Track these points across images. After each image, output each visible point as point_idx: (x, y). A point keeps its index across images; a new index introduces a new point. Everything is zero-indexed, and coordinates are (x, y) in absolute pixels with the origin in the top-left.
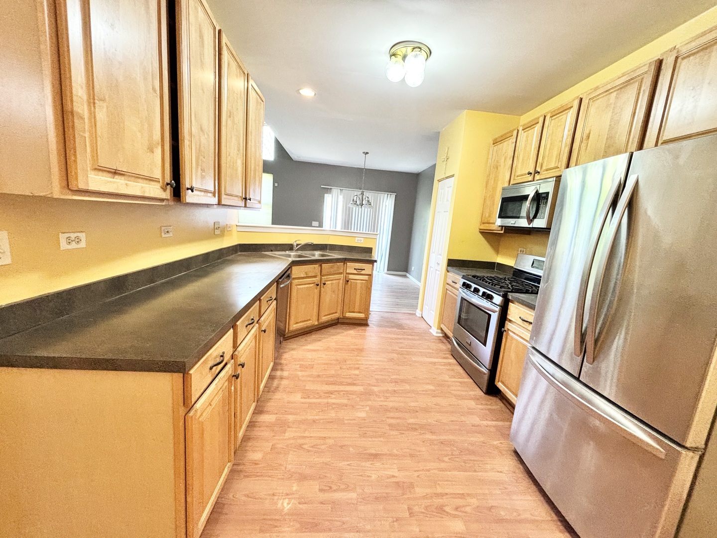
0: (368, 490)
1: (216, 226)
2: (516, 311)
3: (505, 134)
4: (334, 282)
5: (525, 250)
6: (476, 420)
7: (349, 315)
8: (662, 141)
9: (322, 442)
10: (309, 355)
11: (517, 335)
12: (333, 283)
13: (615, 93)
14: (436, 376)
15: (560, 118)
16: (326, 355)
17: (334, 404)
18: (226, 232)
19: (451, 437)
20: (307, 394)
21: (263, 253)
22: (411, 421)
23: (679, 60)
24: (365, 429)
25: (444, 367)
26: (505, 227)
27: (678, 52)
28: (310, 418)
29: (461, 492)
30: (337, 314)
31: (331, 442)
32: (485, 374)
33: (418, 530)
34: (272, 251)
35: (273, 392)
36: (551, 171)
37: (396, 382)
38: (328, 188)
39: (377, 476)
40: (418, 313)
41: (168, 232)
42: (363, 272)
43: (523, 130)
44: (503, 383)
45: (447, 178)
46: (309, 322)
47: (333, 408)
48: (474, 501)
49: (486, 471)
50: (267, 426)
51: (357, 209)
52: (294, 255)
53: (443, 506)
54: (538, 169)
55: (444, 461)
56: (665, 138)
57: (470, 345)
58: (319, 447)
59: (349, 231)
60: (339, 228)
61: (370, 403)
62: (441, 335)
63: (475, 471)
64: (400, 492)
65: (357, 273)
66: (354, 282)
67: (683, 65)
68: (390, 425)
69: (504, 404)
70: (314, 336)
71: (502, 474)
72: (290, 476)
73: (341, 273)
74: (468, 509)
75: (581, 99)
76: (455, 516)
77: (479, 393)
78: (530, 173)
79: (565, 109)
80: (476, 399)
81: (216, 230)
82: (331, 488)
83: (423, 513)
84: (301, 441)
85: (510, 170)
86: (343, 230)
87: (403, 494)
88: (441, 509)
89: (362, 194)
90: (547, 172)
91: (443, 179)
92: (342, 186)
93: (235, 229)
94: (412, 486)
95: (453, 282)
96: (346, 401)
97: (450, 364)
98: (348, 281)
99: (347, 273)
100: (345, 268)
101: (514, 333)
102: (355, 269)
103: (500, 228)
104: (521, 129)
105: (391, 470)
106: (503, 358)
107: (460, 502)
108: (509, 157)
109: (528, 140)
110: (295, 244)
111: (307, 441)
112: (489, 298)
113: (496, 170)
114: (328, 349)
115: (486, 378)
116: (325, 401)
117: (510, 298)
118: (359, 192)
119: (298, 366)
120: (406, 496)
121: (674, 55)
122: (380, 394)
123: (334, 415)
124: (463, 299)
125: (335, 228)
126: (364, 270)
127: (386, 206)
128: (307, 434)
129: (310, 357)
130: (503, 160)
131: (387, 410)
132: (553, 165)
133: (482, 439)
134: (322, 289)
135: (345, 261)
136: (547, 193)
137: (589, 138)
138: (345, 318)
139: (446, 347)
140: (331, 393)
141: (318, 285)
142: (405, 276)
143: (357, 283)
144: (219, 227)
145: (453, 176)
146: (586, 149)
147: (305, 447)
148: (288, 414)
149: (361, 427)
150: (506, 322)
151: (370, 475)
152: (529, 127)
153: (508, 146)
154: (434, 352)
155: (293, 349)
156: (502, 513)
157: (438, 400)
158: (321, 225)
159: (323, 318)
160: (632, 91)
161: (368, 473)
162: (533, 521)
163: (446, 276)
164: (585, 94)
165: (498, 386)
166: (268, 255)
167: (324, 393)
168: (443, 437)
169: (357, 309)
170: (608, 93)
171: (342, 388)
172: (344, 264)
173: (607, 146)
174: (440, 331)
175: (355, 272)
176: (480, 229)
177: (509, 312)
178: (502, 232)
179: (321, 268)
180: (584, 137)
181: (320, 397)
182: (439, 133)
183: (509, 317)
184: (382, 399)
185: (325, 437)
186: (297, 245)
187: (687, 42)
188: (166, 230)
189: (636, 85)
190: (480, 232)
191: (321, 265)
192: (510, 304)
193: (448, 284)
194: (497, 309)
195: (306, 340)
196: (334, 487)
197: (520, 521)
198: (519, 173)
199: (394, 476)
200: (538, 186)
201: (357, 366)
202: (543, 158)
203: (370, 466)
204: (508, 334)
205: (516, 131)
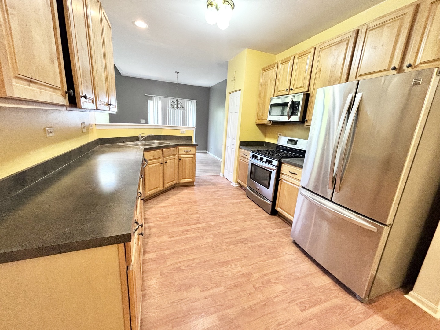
0: (229, 283)
1: (83, 126)
2: (286, 168)
3: (270, 66)
4: (172, 160)
5: (281, 134)
6: (270, 230)
7: (182, 181)
8: (359, 75)
9: (192, 262)
10: (164, 210)
11: (288, 181)
12: (171, 162)
13: (334, 46)
14: (243, 210)
15: (304, 58)
16: (174, 208)
17: (190, 237)
18: (89, 129)
19: (261, 242)
20: (171, 235)
21: (117, 144)
22: (239, 238)
23: (368, 31)
24: (215, 248)
25: (245, 204)
26: (272, 121)
27: (367, 26)
28: (178, 249)
29: (275, 270)
30: (175, 181)
31: (197, 261)
32: (270, 204)
33: (262, 296)
34: (123, 142)
35: (148, 238)
36: (299, 89)
37: (222, 217)
38: (150, 96)
39: (231, 274)
40: (221, 175)
41: (51, 132)
42: (190, 153)
43: (281, 63)
44: (280, 207)
45: (236, 91)
46: (158, 188)
47: (191, 240)
48: (283, 273)
49: (284, 256)
50: (153, 261)
51: (174, 110)
52: (141, 144)
53: (270, 280)
54: (292, 87)
55: (262, 256)
56: (360, 73)
57: (259, 190)
58: (191, 266)
59: (168, 125)
60: (160, 123)
61: (212, 232)
62: (238, 186)
63: (279, 257)
64: (246, 279)
65: (186, 153)
66: (184, 160)
67: (370, 34)
68: (228, 243)
69: (280, 218)
70: (162, 197)
71: (291, 255)
72: (179, 288)
73: (175, 155)
74: (282, 278)
75: (315, 48)
76: (278, 283)
77: (268, 215)
78: (287, 90)
79: (306, 53)
80: (267, 218)
81: (83, 129)
82: (207, 288)
83: (262, 286)
84: (179, 265)
85: (274, 88)
86: (163, 125)
87: (248, 279)
88: (269, 282)
89: (177, 100)
90: (297, 89)
91: (233, 92)
92: (159, 94)
93: (95, 127)
94: (251, 274)
95: (244, 155)
96: (197, 234)
97: (247, 202)
98: (180, 159)
99: (179, 154)
100: (178, 151)
101: (286, 180)
102: (184, 151)
103: (269, 122)
104: (280, 63)
105: (237, 268)
106: (279, 195)
107: (277, 275)
108: (273, 79)
109: (284, 70)
110: (140, 136)
111: (182, 264)
112: (270, 162)
113: (265, 87)
114: (174, 204)
115: (270, 206)
116: (185, 236)
117: (282, 161)
118: (175, 99)
119: (159, 218)
120: (250, 280)
121: (365, 28)
122: (216, 226)
123: (193, 244)
124: (252, 164)
125: (158, 124)
126: (190, 151)
127: (190, 108)
128: (180, 260)
129: (164, 211)
130: (269, 81)
131: (224, 235)
132: (300, 86)
133: (277, 240)
134: (164, 165)
135: (177, 146)
136: (299, 102)
137: (321, 70)
138: (180, 183)
139: (242, 192)
140: (187, 231)
141: (162, 164)
142: (206, 153)
143: (186, 160)
144: (85, 127)
145: (240, 90)
146: (319, 77)
147: (182, 268)
148: (163, 250)
149: (212, 248)
150: (281, 175)
151: (226, 274)
152: (285, 62)
153: (272, 73)
154: (237, 196)
155: (151, 208)
156: (298, 274)
157: (248, 223)
158: (147, 122)
159: (167, 185)
160: (343, 47)
161: (225, 273)
162: (312, 274)
163: (239, 152)
164: (317, 46)
165: (277, 210)
166: (122, 145)
167: (182, 232)
168: (258, 243)
169: (187, 176)
170: (330, 46)
171: (192, 227)
172: (177, 148)
173: (331, 76)
174: (237, 184)
175: (185, 153)
176: (257, 123)
177: (282, 169)
178: (271, 124)
179: (163, 152)
180: (318, 70)
181: (181, 235)
182: (228, 62)
183: (282, 172)
184: (218, 228)
185: (192, 259)
186: (142, 137)
187: (371, 21)
188: (49, 131)
189: (345, 43)
190: (256, 125)
191: (162, 150)
192: (283, 165)
193: (240, 156)
194: (276, 168)
195: (157, 201)
196: (209, 287)
197: (306, 276)
198: (280, 89)
199: (240, 271)
200: (293, 97)
201: (196, 212)
202: (295, 81)
203: (225, 269)
204: (282, 181)
205: (277, 64)
